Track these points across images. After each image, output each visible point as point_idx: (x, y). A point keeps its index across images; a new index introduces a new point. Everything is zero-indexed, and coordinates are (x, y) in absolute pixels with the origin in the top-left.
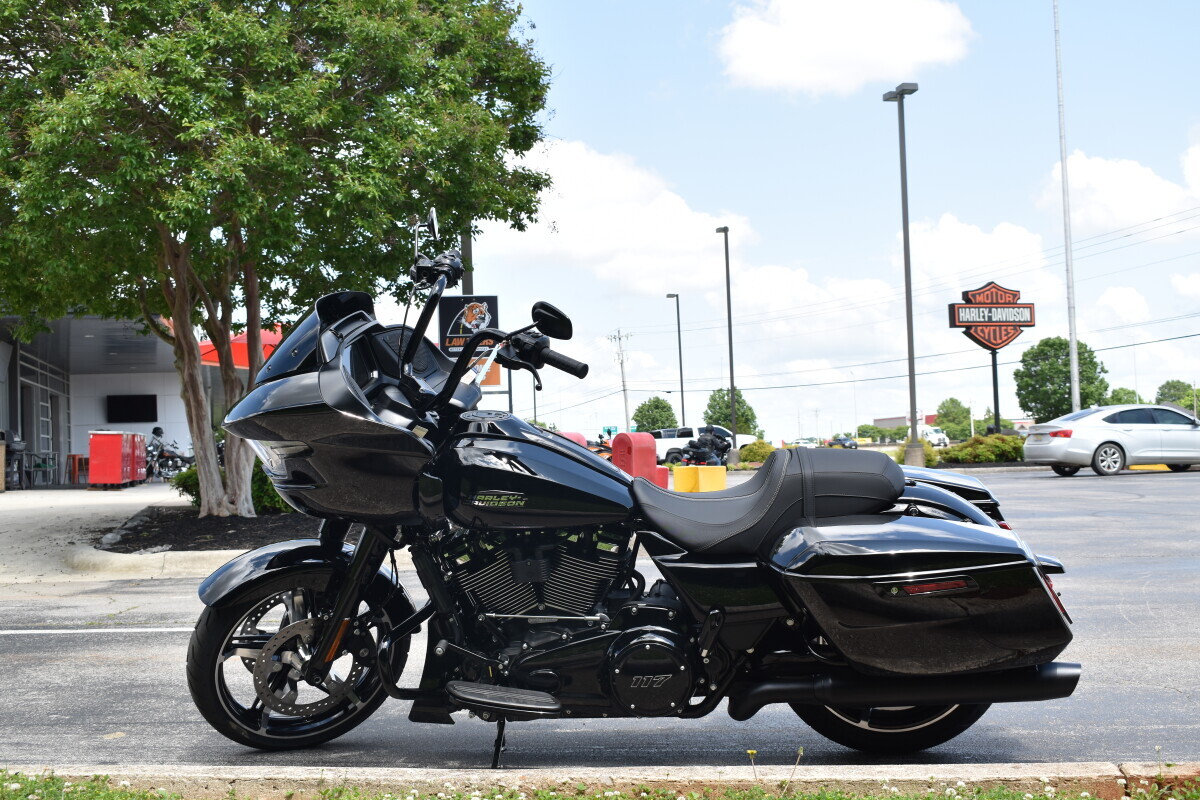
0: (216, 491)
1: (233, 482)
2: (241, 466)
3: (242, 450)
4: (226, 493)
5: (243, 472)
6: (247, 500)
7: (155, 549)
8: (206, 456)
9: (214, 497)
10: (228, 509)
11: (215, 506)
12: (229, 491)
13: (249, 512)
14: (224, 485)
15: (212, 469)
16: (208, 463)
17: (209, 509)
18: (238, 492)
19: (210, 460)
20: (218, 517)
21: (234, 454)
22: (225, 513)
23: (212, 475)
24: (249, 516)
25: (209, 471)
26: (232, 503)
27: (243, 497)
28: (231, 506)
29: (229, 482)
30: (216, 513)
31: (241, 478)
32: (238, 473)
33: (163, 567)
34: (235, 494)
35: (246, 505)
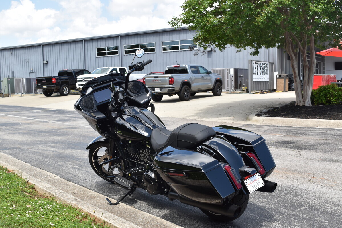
0: (300, 98)
1: (305, 96)
2: (307, 91)
3: (308, 86)
4: (303, 99)
5: (308, 93)
6: (309, 101)
7: (264, 116)
8: (297, 88)
9: (299, 100)
10: (302, 104)
11: (299, 103)
12: (304, 98)
13: (309, 105)
14: (302, 96)
15: (299, 92)
16: (298, 90)
17: (297, 103)
18: (306, 99)
19: (298, 89)
20: (299, 106)
21: (305, 88)
22: (301, 105)
23: (299, 93)
24: (308, 106)
25: (298, 92)
26: (304, 102)
27: (307, 100)
28: (303, 103)
29: (304, 96)
30: (299, 105)
31: (307, 95)
32: (306, 93)
33: (263, 121)
34: (305, 99)
35: (308, 103)
